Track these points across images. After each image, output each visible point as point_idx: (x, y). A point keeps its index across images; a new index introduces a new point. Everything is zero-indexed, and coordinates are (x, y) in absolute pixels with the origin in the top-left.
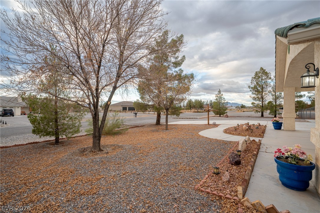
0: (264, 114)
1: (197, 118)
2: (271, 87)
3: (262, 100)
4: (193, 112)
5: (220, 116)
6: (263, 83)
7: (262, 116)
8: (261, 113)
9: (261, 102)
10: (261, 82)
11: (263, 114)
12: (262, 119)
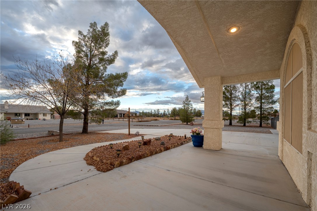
0: (233, 122)
1: (158, 126)
2: (240, 93)
3: (231, 107)
4: (170, 120)
5: (187, 123)
6: (232, 88)
7: (231, 124)
8: (229, 121)
9: (229, 109)
10: (230, 88)
11: (231, 122)
12: (231, 128)
